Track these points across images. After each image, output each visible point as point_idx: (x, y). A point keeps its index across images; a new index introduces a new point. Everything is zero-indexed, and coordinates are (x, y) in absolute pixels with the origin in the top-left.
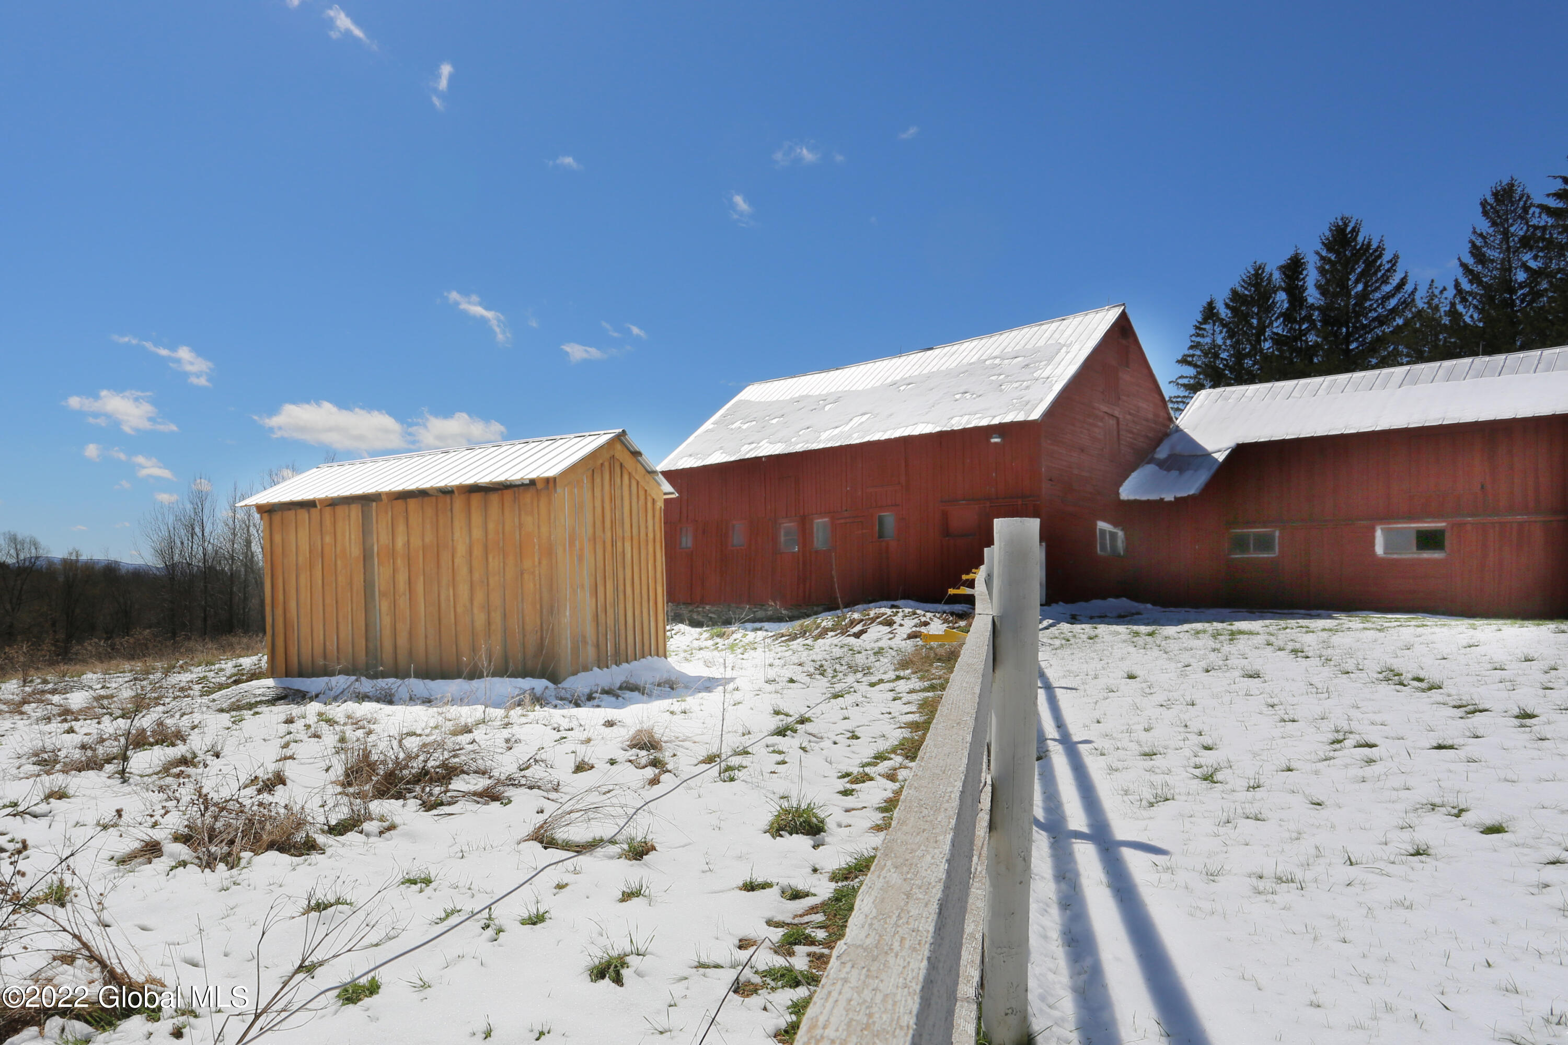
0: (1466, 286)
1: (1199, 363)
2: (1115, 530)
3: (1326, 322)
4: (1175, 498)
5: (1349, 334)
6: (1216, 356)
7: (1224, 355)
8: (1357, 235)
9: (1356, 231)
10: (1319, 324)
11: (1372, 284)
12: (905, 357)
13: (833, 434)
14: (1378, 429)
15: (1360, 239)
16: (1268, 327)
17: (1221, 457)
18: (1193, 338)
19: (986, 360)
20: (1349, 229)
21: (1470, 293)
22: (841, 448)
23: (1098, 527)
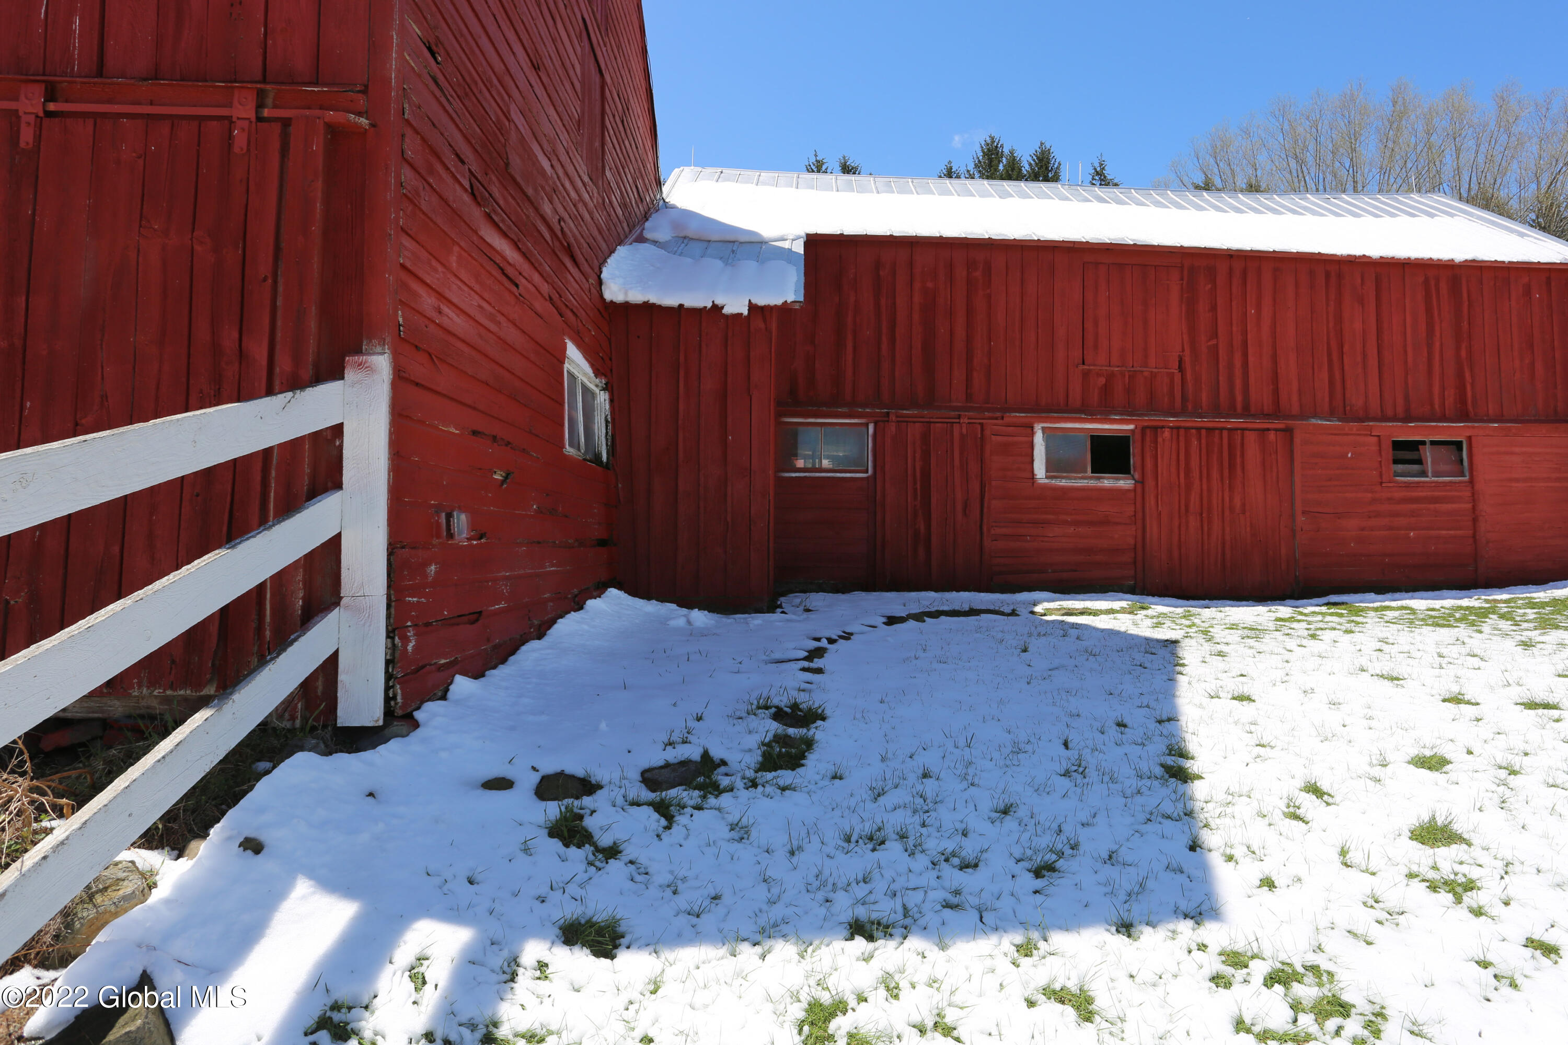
2: (593, 386)
17: (793, 247)
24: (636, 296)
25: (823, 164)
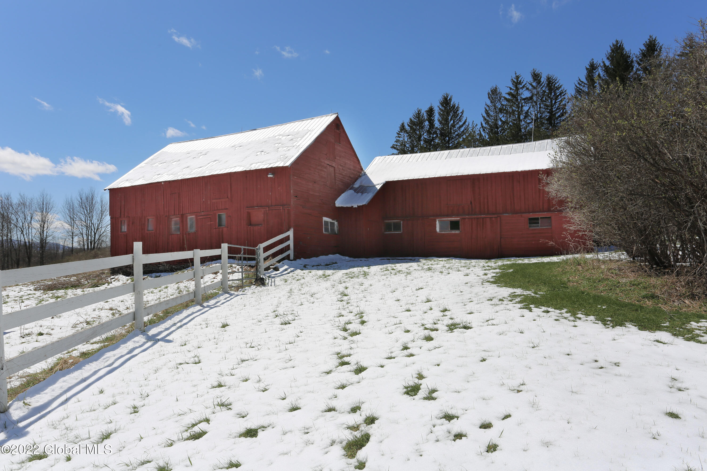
0: (484, 125)
1: (399, 148)
2: (333, 221)
3: (441, 134)
4: (358, 206)
5: (449, 140)
6: (405, 146)
7: (407, 146)
8: (451, 102)
9: (450, 99)
10: (439, 135)
11: (456, 121)
12: (243, 133)
13: (198, 170)
14: (436, 176)
15: (452, 103)
16: (423, 135)
17: (378, 187)
18: (397, 138)
19: (276, 136)
20: (448, 99)
21: (486, 128)
22: (199, 178)
23: (323, 220)
24: (340, 206)
25: (519, 78)
